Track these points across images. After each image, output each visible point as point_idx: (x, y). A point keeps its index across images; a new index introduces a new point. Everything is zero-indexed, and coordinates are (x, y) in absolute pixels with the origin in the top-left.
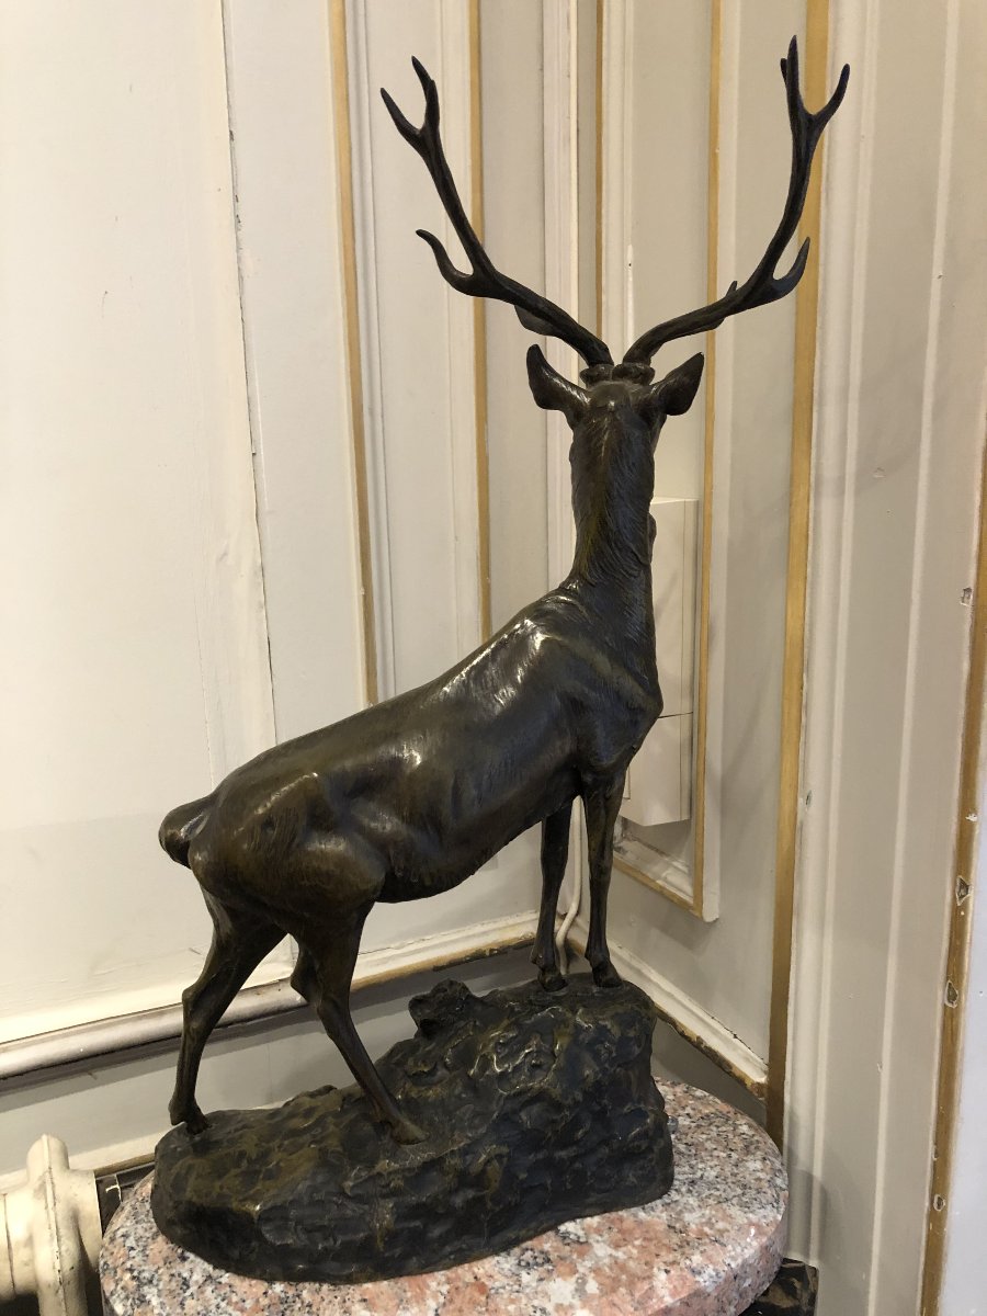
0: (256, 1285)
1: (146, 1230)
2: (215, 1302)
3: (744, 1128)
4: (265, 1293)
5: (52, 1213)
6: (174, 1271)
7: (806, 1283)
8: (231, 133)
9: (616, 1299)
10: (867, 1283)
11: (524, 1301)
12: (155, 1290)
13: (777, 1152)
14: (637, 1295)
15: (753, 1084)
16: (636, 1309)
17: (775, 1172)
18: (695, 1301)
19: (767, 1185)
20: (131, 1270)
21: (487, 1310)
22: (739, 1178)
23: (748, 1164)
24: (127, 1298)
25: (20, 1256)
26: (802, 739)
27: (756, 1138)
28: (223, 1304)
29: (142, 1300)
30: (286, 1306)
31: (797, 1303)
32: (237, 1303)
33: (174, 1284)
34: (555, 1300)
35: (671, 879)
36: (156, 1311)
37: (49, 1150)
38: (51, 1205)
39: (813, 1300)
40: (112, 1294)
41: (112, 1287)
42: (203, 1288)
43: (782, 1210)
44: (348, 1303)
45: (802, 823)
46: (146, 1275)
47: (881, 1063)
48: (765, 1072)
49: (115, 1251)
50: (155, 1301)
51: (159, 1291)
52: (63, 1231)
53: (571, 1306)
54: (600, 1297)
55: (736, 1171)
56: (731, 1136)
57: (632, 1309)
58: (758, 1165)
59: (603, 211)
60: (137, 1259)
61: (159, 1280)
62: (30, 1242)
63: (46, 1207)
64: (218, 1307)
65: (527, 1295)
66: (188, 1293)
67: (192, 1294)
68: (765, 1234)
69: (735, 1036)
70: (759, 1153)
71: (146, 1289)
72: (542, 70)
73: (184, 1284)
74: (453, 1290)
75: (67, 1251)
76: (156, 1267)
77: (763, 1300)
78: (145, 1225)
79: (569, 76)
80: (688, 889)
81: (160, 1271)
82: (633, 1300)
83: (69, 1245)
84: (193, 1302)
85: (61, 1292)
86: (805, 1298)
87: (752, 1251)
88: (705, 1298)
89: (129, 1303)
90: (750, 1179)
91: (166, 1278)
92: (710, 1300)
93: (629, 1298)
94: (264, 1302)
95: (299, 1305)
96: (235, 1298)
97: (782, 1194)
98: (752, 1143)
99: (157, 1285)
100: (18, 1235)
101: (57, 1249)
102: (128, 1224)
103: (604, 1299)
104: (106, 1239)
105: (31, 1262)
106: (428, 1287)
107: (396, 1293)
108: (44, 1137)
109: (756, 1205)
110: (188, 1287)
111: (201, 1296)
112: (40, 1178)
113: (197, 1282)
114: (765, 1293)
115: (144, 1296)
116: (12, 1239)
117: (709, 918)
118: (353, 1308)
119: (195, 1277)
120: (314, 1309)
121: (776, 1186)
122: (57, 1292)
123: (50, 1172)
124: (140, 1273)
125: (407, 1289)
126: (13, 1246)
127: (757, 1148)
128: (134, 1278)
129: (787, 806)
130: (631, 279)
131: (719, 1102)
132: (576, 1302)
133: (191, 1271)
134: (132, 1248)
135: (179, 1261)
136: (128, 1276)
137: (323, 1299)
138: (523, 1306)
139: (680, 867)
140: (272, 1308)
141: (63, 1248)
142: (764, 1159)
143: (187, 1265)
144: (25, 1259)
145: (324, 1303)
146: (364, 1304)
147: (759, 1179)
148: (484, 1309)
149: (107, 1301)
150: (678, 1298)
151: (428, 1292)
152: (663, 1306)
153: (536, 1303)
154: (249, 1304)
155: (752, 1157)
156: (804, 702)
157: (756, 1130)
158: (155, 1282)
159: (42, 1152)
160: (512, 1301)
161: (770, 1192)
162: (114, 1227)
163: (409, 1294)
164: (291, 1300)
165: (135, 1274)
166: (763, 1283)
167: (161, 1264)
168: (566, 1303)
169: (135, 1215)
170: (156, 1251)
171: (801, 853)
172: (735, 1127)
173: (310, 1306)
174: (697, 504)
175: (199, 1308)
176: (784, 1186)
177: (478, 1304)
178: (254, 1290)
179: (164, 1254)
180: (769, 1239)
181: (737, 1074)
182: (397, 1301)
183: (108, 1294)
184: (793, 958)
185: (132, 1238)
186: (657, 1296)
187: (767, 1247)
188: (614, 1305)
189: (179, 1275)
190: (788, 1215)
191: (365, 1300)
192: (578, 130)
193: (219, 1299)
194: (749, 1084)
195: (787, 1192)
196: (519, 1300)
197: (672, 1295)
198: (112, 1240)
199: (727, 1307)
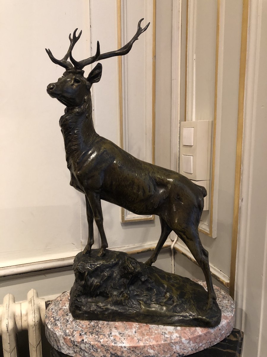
0: (86, 322)
1: (58, 308)
2: (75, 326)
3: (223, 293)
4: (89, 324)
5: (33, 307)
6: (64, 318)
7: (240, 335)
8: (90, 25)
9: (185, 331)
10: (258, 340)
11: (160, 330)
12: (59, 322)
13: (232, 299)
14: (191, 331)
15: (226, 283)
16: (191, 335)
17: (231, 304)
18: (208, 334)
19: (229, 307)
20: (53, 317)
21: (149, 332)
22: (221, 304)
23: (224, 301)
24: (52, 324)
25: (24, 318)
26: (241, 183)
27: (226, 295)
28: (77, 326)
29: (56, 325)
30: (94, 328)
31: (237, 339)
32: (81, 326)
33: (64, 321)
34: (168, 330)
35: (203, 227)
36: (59, 327)
37: (33, 292)
38: (33, 305)
39: (242, 339)
40: (48, 323)
41: (48, 321)
42: (72, 322)
43: (233, 313)
44: (111, 328)
45: (240, 207)
46: (57, 318)
47: (262, 275)
48: (229, 280)
49: (49, 313)
50: (59, 325)
51: (60, 322)
52: (36, 312)
53: (173, 332)
54: (181, 331)
55: (220, 303)
56: (219, 294)
57: (190, 335)
58: (227, 302)
59: (188, 45)
60: (55, 314)
61: (61, 320)
62: (27, 315)
63: (32, 306)
64: (76, 327)
65: (161, 329)
66: (68, 323)
67: (69, 324)
68: (228, 319)
69: (221, 271)
70: (227, 299)
71: (57, 322)
72: (172, 10)
73: (67, 321)
74: (140, 327)
75: (37, 316)
76: (60, 317)
77: (228, 338)
78: (57, 307)
79: (179, 12)
80: (208, 230)
81: (61, 318)
82: (190, 332)
83: (37, 315)
84: (69, 325)
85: (34, 327)
86: (240, 339)
87: (225, 323)
88: (211, 334)
89: (52, 325)
90: (224, 305)
91: (62, 319)
92: (212, 335)
93: (189, 331)
94: (88, 326)
95: (98, 328)
96: (80, 325)
97: (233, 310)
98: (225, 296)
99: (60, 321)
100: (24, 312)
101: (34, 316)
102: (53, 306)
103: (182, 331)
104: (47, 310)
105: (27, 320)
106: (133, 325)
107: (124, 326)
108: (32, 289)
109: (226, 311)
110: (68, 322)
111: (71, 324)
112: (30, 299)
113: (71, 321)
114: (228, 336)
115: (56, 323)
116: (22, 314)
117: (214, 237)
118: (112, 329)
119: (70, 320)
120: (102, 329)
121: (232, 307)
122: (33, 327)
123: (33, 298)
124: (55, 318)
125: (127, 325)
126: (22, 316)
127: (227, 298)
128: (54, 319)
129: (236, 203)
130: (195, 63)
131: (216, 286)
132: (174, 331)
133: (69, 318)
134: (54, 312)
135: (66, 315)
136: (52, 318)
137: (104, 327)
138: (159, 331)
139: (206, 224)
140: (90, 328)
141: (36, 316)
142: (229, 300)
143: (68, 317)
144: (25, 319)
145: (105, 328)
146: (115, 328)
147: (227, 305)
148: (148, 331)
149: (46, 325)
150: (203, 333)
151: (133, 326)
152: (199, 334)
153: (163, 331)
154: (84, 326)
155: (225, 300)
156: (241, 173)
157: (226, 293)
158: (59, 320)
159: (31, 293)
160: (156, 330)
161: (230, 309)
162: (49, 307)
163: (128, 327)
164: (96, 326)
165: (54, 318)
166: (228, 333)
167: (61, 316)
168: (171, 331)
169: (55, 304)
170: (60, 313)
171: (240, 216)
172: (220, 292)
173: (101, 328)
174: (212, 121)
175: (71, 327)
176: (234, 308)
177: (147, 330)
178: (86, 323)
179: (62, 314)
180: (229, 320)
181: (221, 280)
182: (124, 328)
183: (47, 323)
184: (237, 246)
185: (54, 310)
186: (197, 332)
187: (229, 323)
188: (185, 333)
189: (66, 319)
190: (235, 315)
191: (116, 328)
192: (181, 26)
193: (76, 325)
194: (224, 283)
195: (235, 309)
196: (158, 330)
197: (201, 332)
198: (49, 310)
199: (217, 338)
